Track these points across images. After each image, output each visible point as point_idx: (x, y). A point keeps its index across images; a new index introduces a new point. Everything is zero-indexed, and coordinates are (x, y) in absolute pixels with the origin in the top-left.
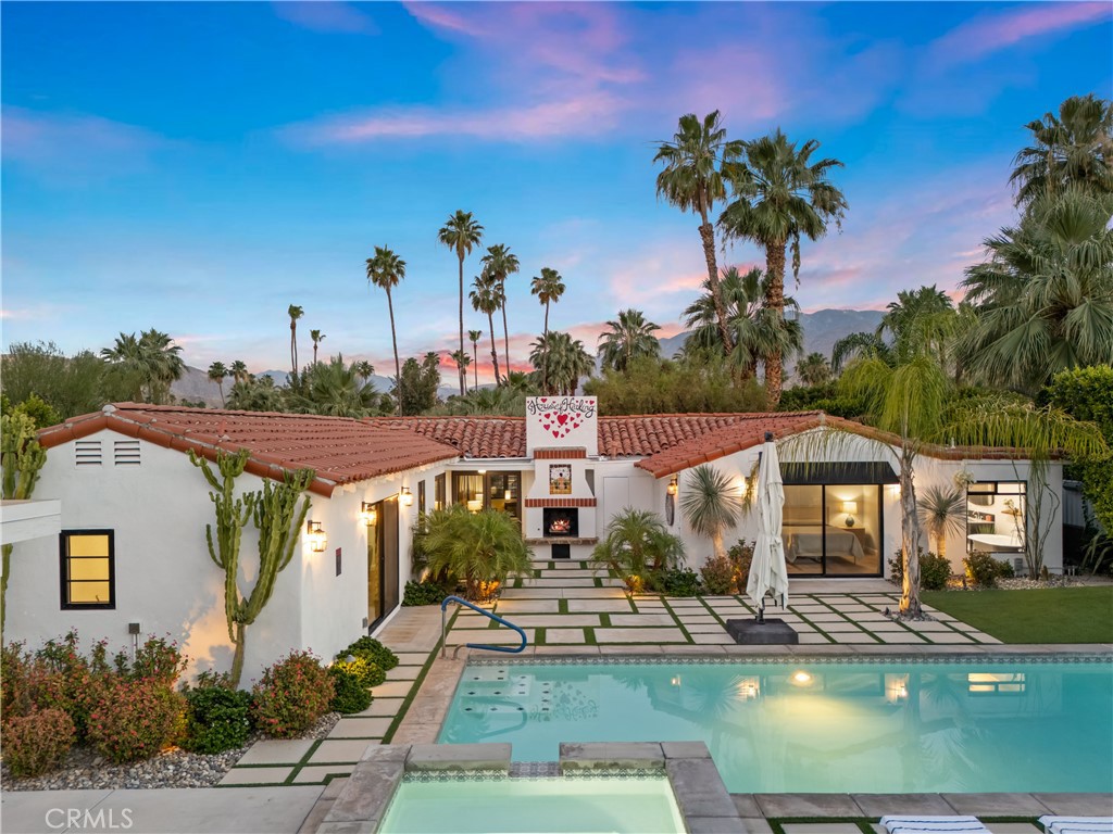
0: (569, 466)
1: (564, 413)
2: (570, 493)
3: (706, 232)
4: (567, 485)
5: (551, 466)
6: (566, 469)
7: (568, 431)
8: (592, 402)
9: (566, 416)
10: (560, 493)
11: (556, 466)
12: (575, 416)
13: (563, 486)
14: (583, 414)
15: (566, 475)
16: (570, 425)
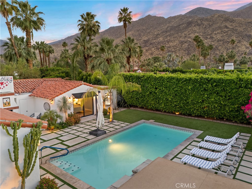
0: (9, 98)
1: (2, 82)
2: (10, 106)
3: (8, 24)
4: (9, 104)
5: (3, 99)
6: (8, 99)
7: (4, 87)
8: (11, 78)
9: (3, 83)
10: (7, 106)
11: (5, 98)
12: (6, 82)
13: (8, 104)
14: (9, 82)
15: (8, 101)
16: (5, 85)
